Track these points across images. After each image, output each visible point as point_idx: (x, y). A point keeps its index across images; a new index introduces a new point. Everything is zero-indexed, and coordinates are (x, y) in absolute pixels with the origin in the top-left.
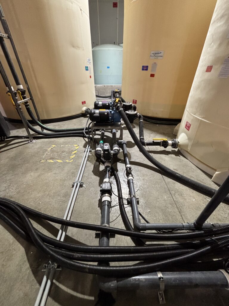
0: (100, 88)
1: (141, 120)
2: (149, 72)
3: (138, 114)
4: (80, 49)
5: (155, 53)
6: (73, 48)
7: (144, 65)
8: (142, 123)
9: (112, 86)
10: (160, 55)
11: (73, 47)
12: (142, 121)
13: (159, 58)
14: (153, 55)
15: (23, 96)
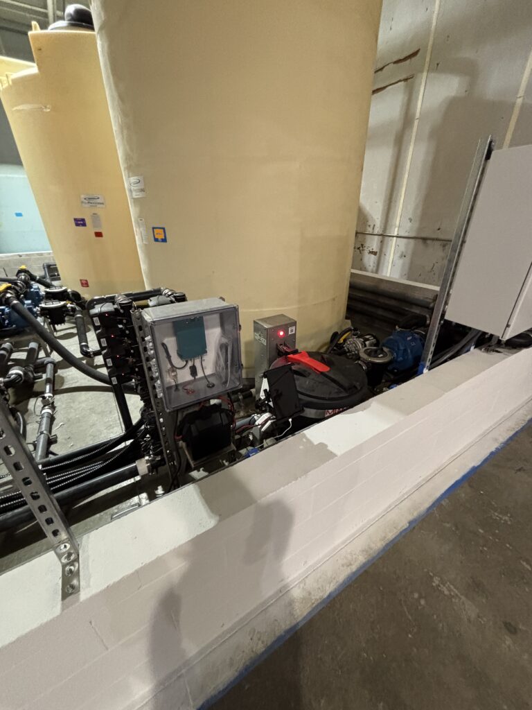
0: (9, 261)
1: (78, 315)
2: (90, 229)
3: (68, 306)
5: (89, 199)
7: (76, 217)
8: (80, 320)
9: (41, 254)
10: (98, 201)
12: (79, 317)
13: (99, 206)
14: (87, 201)
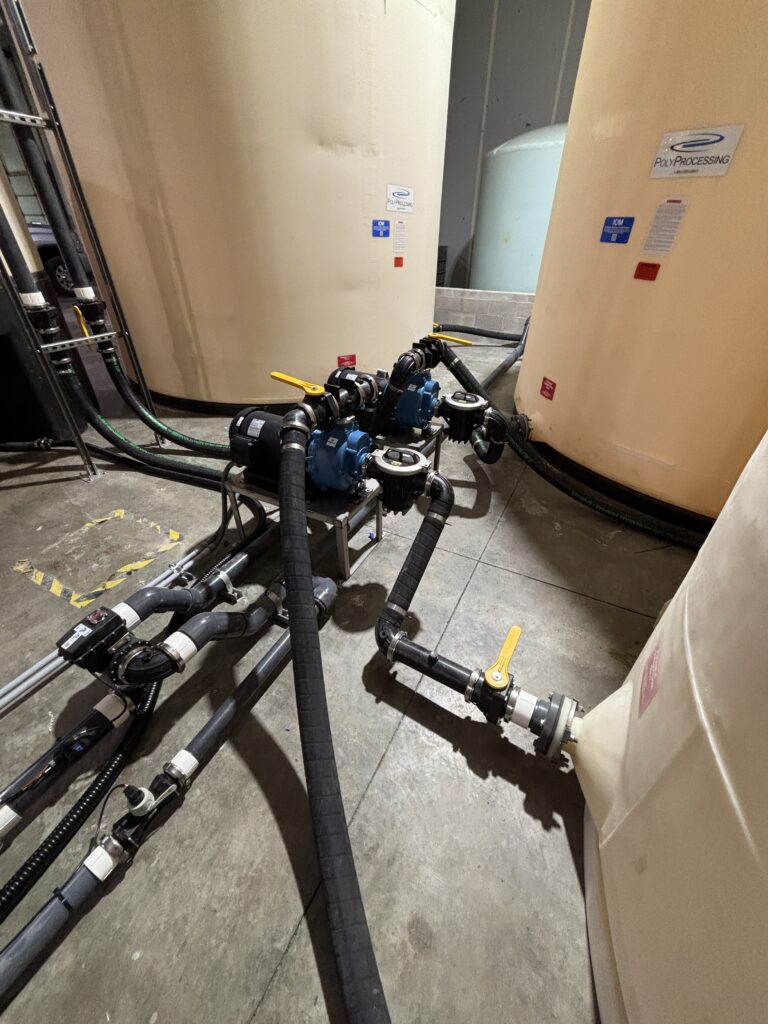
2: (633, 252)
4: (352, 152)
5: (689, 145)
6: (320, 151)
7: (613, 214)
11: (322, 143)
13: (705, 169)
14: (673, 155)
15: (93, 323)
